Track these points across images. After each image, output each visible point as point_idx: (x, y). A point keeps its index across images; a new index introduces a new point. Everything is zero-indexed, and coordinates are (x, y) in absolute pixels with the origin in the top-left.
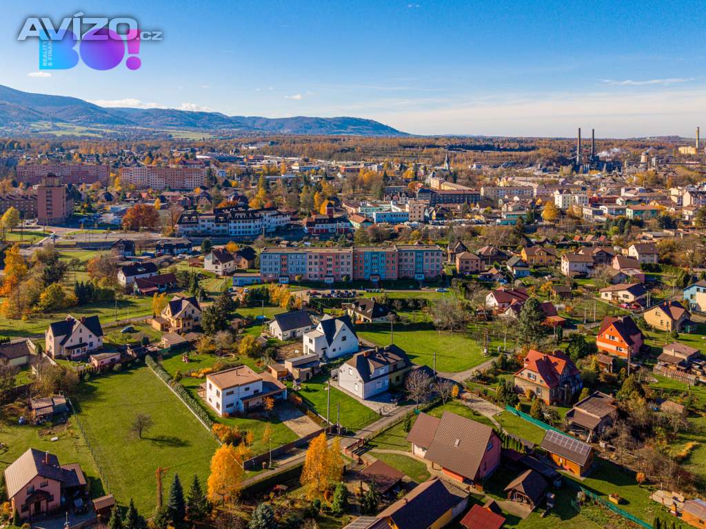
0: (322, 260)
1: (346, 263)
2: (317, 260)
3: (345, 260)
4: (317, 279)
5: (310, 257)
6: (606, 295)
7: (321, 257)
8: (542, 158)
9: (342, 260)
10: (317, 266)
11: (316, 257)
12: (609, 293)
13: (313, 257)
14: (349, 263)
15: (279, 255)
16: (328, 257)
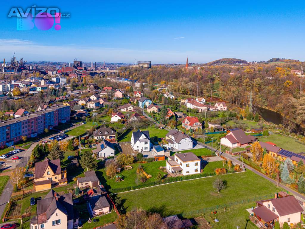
0: (29, 124)
1: (40, 122)
4: (27, 137)
5: (23, 124)
6: (124, 109)
10: (27, 128)
12: (125, 109)
13: (25, 123)
15: (5, 128)
16: (32, 121)
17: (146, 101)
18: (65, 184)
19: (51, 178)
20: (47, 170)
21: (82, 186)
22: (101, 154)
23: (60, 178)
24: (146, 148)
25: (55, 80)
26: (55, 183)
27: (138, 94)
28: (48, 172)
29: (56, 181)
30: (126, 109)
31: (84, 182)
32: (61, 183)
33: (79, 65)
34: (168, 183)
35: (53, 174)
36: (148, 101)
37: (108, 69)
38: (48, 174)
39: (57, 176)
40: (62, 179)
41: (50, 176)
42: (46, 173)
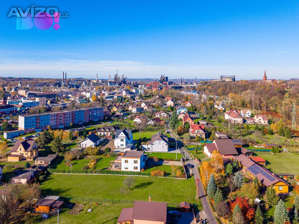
0: (57, 117)
1: (68, 117)
2: (55, 118)
3: (68, 116)
4: (55, 127)
5: (52, 116)
7: (57, 115)
8: (52, 83)
9: (67, 116)
10: (55, 121)
11: (54, 116)
13: (53, 116)
14: (70, 117)
15: (35, 117)
16: (60, 115)
17: (182, 109)
18: (31, 160)
19: (23, 154)
20: (20, 147)
21: (37, 163)
22: (83, 144)
23: (29, 155)
24: (122, 145)
25: (135, 91)
26: (25, 158)
27: (188, 104)
28: (20, 148)
29: (26, 156)
30: (160, 115)
31: (40, 160)
32: (28, 159)
33: (165, 80)
34: (99, 173)
35: (24, 151)
36: (184, 109)
37: (195, 84)
38: (20, 150)
39: (27, 153)
40: (31, 156)
41: (22, 152)
42: (19, 149)
